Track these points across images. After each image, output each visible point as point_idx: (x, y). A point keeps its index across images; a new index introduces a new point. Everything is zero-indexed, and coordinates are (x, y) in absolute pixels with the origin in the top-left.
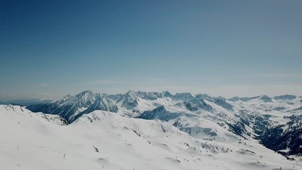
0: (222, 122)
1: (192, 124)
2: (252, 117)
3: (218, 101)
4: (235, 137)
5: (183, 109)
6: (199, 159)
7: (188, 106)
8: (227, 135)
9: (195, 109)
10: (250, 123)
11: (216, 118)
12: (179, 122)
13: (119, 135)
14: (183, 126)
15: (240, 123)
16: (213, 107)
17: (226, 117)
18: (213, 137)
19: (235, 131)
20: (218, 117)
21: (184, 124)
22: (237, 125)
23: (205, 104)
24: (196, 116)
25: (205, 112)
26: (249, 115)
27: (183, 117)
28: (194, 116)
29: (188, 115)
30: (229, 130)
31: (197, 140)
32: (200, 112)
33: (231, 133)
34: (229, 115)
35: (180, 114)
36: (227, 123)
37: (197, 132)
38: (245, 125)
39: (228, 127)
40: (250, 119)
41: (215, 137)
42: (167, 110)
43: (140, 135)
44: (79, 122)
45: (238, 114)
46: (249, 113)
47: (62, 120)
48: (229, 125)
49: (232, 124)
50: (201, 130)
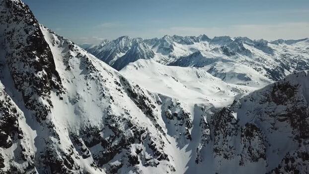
0: (259, 67)
1: (227, 69)
2: (293, 61)
3: (258, 45)
4: (270, 82)
5: (220, 54)
7: (226, 51)
8: (262, 80)
9: (233, 54)
10: (291, 67)
11: (254, 63)
12: (215, 67)
14: (218, 72)
15: (280, 67)
16: (252, 51)
17: (265, 62)
18: (247, 82)
19: (272, 76)
20: (256, 62)
21: (219, 69)
22: (276, 70)
23: (243, 49)
24: (232, 61)
25: (243, 57)
26: (291, 60)
27: (219, 63)
28: (230, 61)
29: (224, 61)
30: (266, 76)
31: (229, 84)
32: (237, 57)
33: (266, 78)
34: (268, 60)
35: (217, 59)
36: (265, 68)
37: (232, 77)
38: (285, 70)
39: (265, 72)
40: (292, 63)
41: (249, 82)
42: (204, 55)
43: (177, 81)
44: (127, 69)
45: (278, 59)
46: (292, 58)
48: (267, 70)
49: (270, 69)
50: (236, 75)
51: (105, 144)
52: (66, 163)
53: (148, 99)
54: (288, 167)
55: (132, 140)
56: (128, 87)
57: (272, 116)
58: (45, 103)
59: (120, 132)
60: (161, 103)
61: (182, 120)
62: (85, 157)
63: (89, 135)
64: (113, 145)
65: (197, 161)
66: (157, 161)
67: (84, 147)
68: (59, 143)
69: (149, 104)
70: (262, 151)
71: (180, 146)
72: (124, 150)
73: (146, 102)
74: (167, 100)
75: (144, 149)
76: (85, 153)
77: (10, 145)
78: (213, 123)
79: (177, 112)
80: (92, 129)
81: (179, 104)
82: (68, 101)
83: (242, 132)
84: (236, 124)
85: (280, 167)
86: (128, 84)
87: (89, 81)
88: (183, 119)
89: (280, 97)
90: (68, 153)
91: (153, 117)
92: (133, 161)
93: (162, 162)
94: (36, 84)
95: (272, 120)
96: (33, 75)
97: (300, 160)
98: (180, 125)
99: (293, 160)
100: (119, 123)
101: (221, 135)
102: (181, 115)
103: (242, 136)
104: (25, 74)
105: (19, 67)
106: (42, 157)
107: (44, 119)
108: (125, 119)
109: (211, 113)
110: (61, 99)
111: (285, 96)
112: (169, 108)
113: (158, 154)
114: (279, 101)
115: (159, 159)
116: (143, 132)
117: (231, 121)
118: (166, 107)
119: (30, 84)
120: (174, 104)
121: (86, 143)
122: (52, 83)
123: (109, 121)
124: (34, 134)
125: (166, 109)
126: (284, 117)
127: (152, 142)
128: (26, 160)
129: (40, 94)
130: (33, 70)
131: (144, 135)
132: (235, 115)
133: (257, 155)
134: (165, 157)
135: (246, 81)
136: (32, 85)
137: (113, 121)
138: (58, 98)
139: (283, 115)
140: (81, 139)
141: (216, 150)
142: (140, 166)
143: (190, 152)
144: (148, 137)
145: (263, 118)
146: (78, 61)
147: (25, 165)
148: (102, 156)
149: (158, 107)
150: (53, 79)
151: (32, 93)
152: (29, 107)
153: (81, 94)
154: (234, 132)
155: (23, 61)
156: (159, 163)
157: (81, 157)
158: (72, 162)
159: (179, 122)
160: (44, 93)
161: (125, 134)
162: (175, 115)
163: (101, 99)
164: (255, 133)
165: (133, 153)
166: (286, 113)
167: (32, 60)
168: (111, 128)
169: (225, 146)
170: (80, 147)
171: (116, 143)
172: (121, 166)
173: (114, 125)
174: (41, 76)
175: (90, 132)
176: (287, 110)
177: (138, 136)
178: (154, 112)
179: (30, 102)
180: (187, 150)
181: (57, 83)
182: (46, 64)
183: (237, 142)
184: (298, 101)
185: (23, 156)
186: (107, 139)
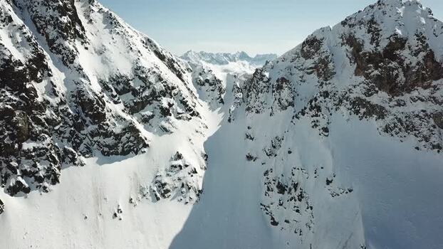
51: (135, 93)
52: (98, 103)
54: (312, 106)
55: (164, 94)
56: (155, 49)
57: (301, 69)
58: (72, 48)
59: (150, 83)
62: (116, 103)
63: (118, 83)
64: (144, 95)
65: (229, 120)
66: (189, 117)
67: (115, 93)
68: (90, 84)
70: (291, 100)
71: (212, 109)
72: (154, 102)
73: (175, 65)
74: (198, 67)
75: (176, 104)
76: (116, 99)
77: (41, 81)
78: (246, 88)
79: (208, 78)
80: (122, 77)
82: (94, 52)
83: (273, 88)
84: (267, 82)
85: (305, 108)
86: (155, 46)
87: (114, 35)
89: (308, 51)
90: (100, 95)
92: (165, 112)
93: (193, 117)
94: (61, 28)
95: (301, 73)
96: (58, 19)
97: (322, 98)
99: (316, 99)
100: (149, 75)
101: (253, 95)
103: (273, 92)
104: (48, 18)
105: (41, 10)
106: (73, 96)
107: (72, 63)
108: (154, 72)
109: (244, 79)
110: (86, 48)
111: (313, 50)
112: (200, 74)
113: (190, 110)
114: (307, 56)
115: (192, 115)
116: (173, 88)
117: (262, 80)
118: (197, 74)
119: (55, 28)
121: (116, 90)
122: (76, 32)
123: (139, 72)
124: (63, 76)
125: (197, 75)
126: (311, 70)
127: (184, 99)
128: (57, 96)
129: (65, 38)
130: (56, 14)
131: (175, 91)
132: (267, 74)
133: (286, 104)
134: (197, 115)
136: (57, 29)
137: (143, 72)
138: (83, 47)
139: (311, 68)
140: (110, 86)
141: (248, 109)
142: (172, 118)
143: (223, 114)
144: (179, 94)
145: (293, 73)
146: (101, 16)
147: (57, 100)
148: (132, 104)
150: (78, 27)
151: (57, 38)
152: (54, 51)
153: (108, 46)
154: (265, 89)
155: (46, 5)
156: (191, 119)
157: (112, 102)
158: (104, 104)
159: (211, 88)
160: (69, 38)
161: (155, 86)
162: (207, 81)
163: (128, 52)
164: (284, 85)
165: (165, 105)
166: (313, 66)
167: (55, 4)
168: (140, 78)
169: (257, 103)
170: (110, 93)
171: (147, 93)
172: (153, 116)
173: (144, 76)
174: (66, 21)
175: (120, 80)
176: (315, 63)
177: (169, 91)
178: (184, 76)
179: (55, 46)
180: (219, 112)
181: (81, 32)
182: (70, 10)
183: (269, 98)
184: (323, 52)
185: (54, 91)
186: (137, 88)
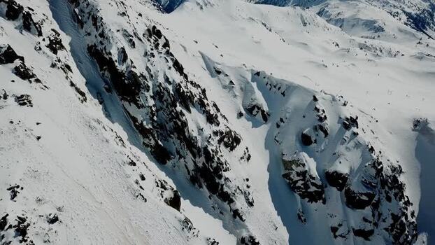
0: (396, 10)
1: (347, 13)
4: (414, 35)
6: (353, 65)
8: (401, 31)
11: (388, 3)
12: (326, 9)
13: (243, 29)
14: (332, 17)
15: (428, 11)
17: (406, 2)
18: (377, 34)
19: (417, 25)
20: (392, 2)
21: (333, 12)
22: (422, 16)
27: (334, 2)
30: (405, 24)
31: (353, 38)
33: (408, 28)
36: (404, 12)
37: (353, 26)
39: (404, 18)
41: (380, 34)
43: (270, 30)
44: (186, 9)
47: (154, 5)
48: (408, 15)
49: (413, 13)
50: (360, 23)
53: (202, 104)
60: (265, 117)
61: (368, 210)
69: (208, 129)
81: (353, 122)
88: (376, 206)
91: (227, 198)
98: (359, 233)
102: (366, 184)
120: (331, 124)
135: (376, 32)
149: (252, 137)
